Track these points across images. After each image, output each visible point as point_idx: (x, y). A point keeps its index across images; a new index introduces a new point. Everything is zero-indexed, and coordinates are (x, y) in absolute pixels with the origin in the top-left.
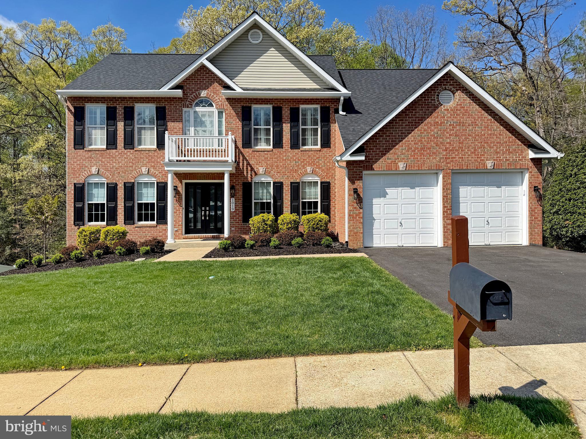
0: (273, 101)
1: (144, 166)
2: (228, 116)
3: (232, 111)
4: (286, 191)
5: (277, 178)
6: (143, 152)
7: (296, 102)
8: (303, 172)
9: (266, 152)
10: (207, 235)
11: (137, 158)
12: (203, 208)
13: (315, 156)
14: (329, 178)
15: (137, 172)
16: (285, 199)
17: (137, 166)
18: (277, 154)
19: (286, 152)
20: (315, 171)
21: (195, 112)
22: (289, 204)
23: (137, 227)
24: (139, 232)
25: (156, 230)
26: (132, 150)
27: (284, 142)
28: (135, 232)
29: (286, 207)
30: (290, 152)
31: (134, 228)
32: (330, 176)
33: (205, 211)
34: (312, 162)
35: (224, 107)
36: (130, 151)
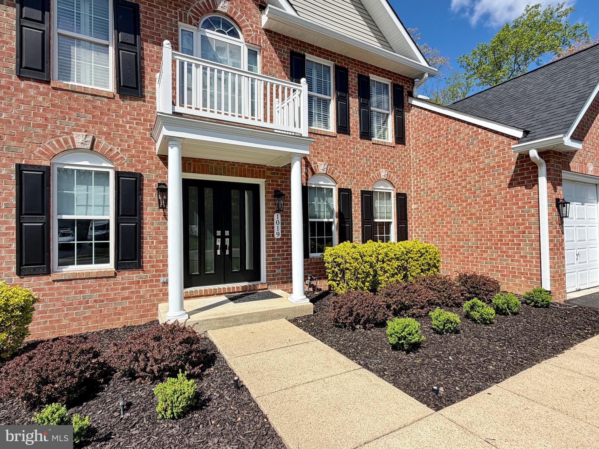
0: (336, 57)
1: (80, 131)
2: (268, 62)
3: (274, 55)
4: (356, 204)
5: (343, 183)
6: (76, 95)
7: (364, 67)
8: (376, 177)
9: (327, 138)
10: (230, 285)
11: (60, 107)
12: (219, 233)
13: (389, 154)
14: (405, 188)
15: (58, 142)
16: (356, 217)
17: (57, 127)
18: (342, 144)
19: (354, 142)
20: (390, 177)
21: (205, 39)
22: (360, 225)
23: (58, 281)
24: (66, 293)
25: (114, 284)
26: (44, 85)
27: (351, 125)
28: (53, 294)
29: (356, 231)
30: (359, 142)
31: (48, 283)
32: (406, 185)
33: (223, 237)
34: (386, 162)
35: (260, 42)
36: (38, 88)
